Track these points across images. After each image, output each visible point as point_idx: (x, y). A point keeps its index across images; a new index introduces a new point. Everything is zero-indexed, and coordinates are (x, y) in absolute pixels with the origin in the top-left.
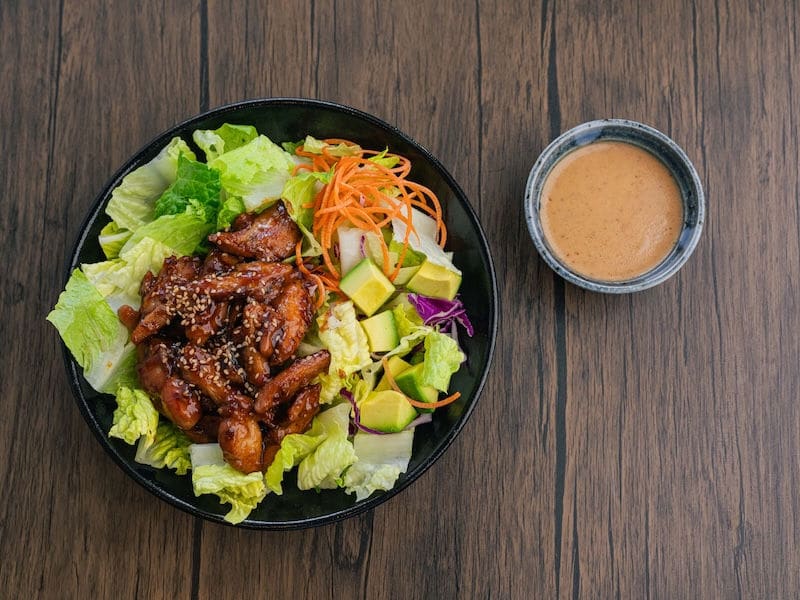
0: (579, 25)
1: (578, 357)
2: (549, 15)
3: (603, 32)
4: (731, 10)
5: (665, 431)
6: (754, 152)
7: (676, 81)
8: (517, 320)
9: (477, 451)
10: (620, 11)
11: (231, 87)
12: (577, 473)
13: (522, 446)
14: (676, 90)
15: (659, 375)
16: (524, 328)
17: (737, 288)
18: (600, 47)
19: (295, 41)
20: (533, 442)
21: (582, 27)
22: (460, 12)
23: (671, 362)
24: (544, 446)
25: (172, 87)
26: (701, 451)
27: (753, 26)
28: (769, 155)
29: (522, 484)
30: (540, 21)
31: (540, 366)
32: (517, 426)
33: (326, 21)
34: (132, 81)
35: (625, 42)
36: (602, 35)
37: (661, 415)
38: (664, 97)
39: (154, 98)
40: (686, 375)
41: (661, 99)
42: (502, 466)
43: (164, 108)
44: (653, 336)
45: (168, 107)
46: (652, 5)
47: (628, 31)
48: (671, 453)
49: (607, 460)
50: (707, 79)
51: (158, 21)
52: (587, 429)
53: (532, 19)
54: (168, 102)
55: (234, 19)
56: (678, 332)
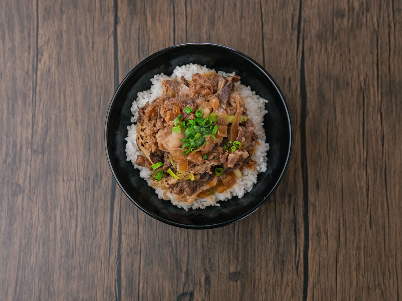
1: (315, 225)
2: (301, 40)
3: (329, 50)
4: (397, 39)
5: (359, 264)
7: (367, 78)
8: (283, 206)
9: (262, 275)
10: (338, 39)
12: (314, 286)
13: (285, 272)
14: (367, 82)
15: (357, 235)
16: (287, 210)
17: (397, 188)
18: (328, 58)
20: (291, 270)
21: (318, 47)
22: (253, 37)
23: (363, 228)
24: (297, 271)
25: (99, 78)
26: (378, 274)
29: (286, 291)
30: (296, 44)
31: (295, 230)
32: (283, 261)
34: (77, 74)
35: (341, 55)
36: (328, 52)
37: (357, 256)
38: (361, 86)
39: (89, 83)
40: (370, 235)
41: (359, 87)
42: (275, 283)
43: (95, 89)
44: (354, 214)
45: (97, 89)
46: (355, 35)
47: (343, 49)
48: (362, 275)
49: (330, 279)
50: (384, 77)
51: (91, 40)
52: (319, 263)
53: (292, 43)
54: (97, 86)
55: (132, 40)
56: (366, 212)
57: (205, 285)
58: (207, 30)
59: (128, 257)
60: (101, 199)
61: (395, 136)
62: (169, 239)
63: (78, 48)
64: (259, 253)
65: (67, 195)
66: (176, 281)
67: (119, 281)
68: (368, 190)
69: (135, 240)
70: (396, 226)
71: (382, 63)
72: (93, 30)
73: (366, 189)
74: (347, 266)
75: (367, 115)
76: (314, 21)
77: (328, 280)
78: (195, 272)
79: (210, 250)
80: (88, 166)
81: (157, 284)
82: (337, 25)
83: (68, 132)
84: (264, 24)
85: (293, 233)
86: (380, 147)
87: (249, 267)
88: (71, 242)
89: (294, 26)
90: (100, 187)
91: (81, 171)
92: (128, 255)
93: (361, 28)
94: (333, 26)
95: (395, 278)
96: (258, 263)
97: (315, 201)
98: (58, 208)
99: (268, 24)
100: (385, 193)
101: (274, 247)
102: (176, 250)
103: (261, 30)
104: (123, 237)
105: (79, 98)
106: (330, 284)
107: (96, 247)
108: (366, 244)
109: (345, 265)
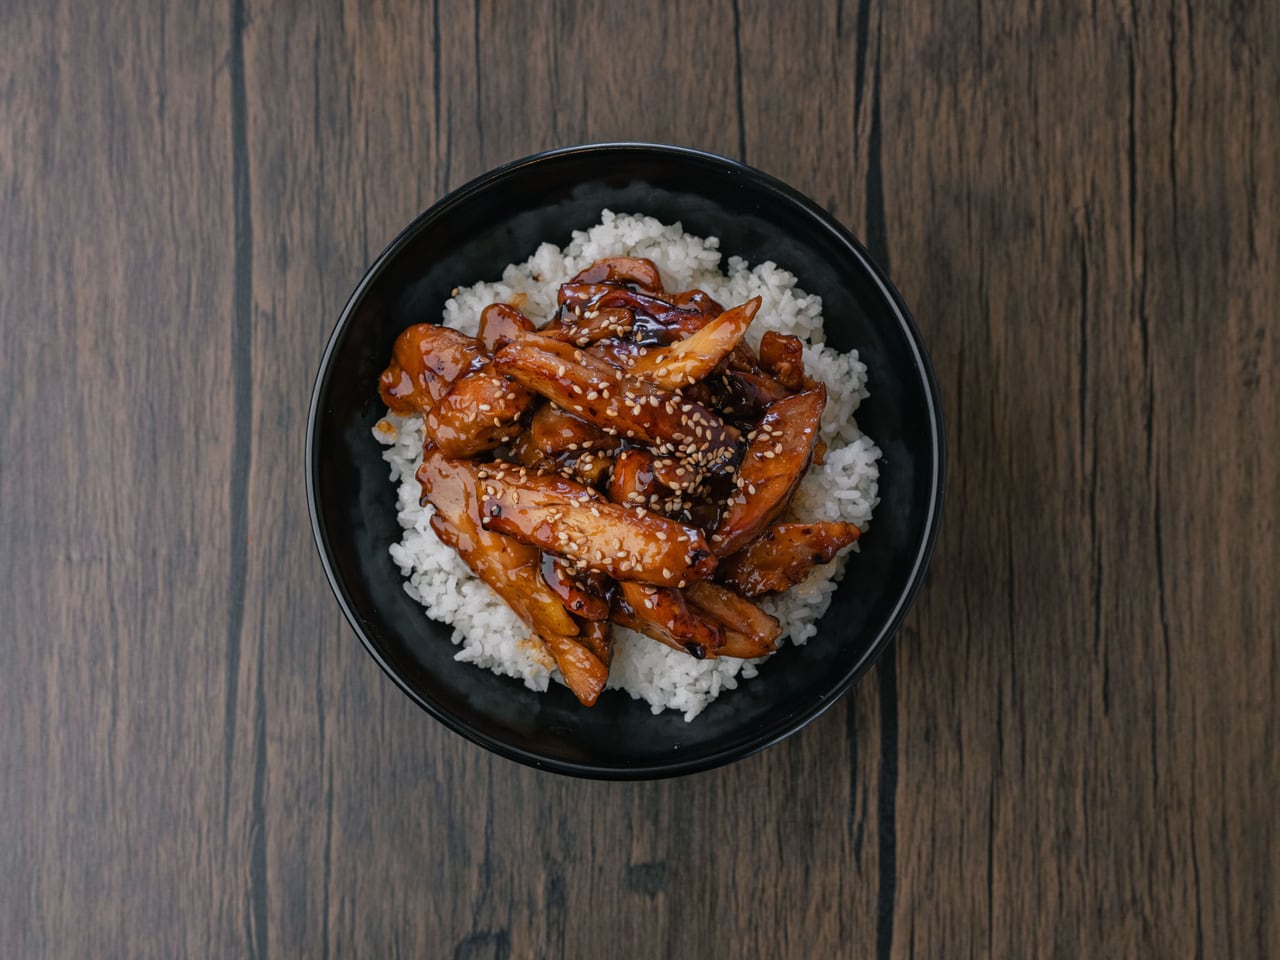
0: (923, 93)
1: (917, 703)
2: (870, 73)
3: (966, 103)
4: (1199, 63)
5: (1068, 833)
6: (1233, 331)
7: (1097, 201)
9: (741, 871)
10: (997, 66)
11: (289, 211)
12: (914, 909)
13: (818, 863)
14: (1097, 213)
15: (1061, 732)
17: (1198, 575)
18: (961, 134)
19: (406, 120)
20: (838, 853)
21: (928, 94)
22: (706, 66)
23: (1082, 711)
24: (858, 860)
26: (1131, 868)
27: (1237, 95)
28: (1261, 334)
29: (819, 927)
30: (852, 86)
31: (850, 722)
32: (811, 825)
33: (463, 84)
34: (110, 200)
35: (1007, 123)
36: (963, 112)
37: (1062, 804)
38: (1075, 228)
39: (150, 232)
40: (1106, 733)
41: (1069, 232)
42: (784, 897)
43: (170, 250)
44: (1049, 664)
45: (177, 249)
46: (1055, 53)
47: (1012, 102)
48: (1078, 871)
49: (967, 884)
50: (1153, 194)
51: (154, 87)
52: (933, 830)
53: (837, 82)
54: (176, 240)
55: (293, 80)
56: (1093, 656)
57: (548, 906)
58: (547, 43)
59: (290, 816)
60: (196, 622)
61: (1193, 395)
62: (426, 756)
63: (112, 115)
64: (730, 798)
65: (82, 611)
66: (449, 894)
67: (258, 894)
68: (1097, 582)
69: (313, 760)
70: (1194, 703)
71: (1147, 149)
72: (163, 51)
73: (1092, 580)
74: (1027, 838)
75: (1096, 325)
76: (915, 8)
77: (962, 887)
78: (512, 865)
79: (564, 790)
80: (149, 514)
81: (386, 906)
82: (993, 20)
83: (82, 397)
84: (742, 18)
85: (844, 729)
86: (1140, 434)
87: (695, 845)
88: (98, 769)
89: (846, 25)
90: (191, 583)
91: (128, 530)
92: (288, 809)
93: (1075, 27)
94: (980, 24)
95: (1191, 877)
96: (725, 833)
97: (918, 623)
98: (51, 655)
99: (755, 21)
100: (1158, 593)
101: (781, 779)
102: (450, 791)
103: (733, 39)
104: (271, 750)
105: (117, 284)
106: (969, 900)
107: (181, 783)
108: (1092, 764)
109: (1021, 836)
